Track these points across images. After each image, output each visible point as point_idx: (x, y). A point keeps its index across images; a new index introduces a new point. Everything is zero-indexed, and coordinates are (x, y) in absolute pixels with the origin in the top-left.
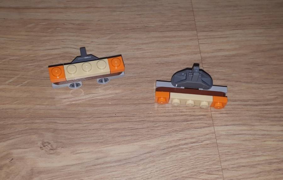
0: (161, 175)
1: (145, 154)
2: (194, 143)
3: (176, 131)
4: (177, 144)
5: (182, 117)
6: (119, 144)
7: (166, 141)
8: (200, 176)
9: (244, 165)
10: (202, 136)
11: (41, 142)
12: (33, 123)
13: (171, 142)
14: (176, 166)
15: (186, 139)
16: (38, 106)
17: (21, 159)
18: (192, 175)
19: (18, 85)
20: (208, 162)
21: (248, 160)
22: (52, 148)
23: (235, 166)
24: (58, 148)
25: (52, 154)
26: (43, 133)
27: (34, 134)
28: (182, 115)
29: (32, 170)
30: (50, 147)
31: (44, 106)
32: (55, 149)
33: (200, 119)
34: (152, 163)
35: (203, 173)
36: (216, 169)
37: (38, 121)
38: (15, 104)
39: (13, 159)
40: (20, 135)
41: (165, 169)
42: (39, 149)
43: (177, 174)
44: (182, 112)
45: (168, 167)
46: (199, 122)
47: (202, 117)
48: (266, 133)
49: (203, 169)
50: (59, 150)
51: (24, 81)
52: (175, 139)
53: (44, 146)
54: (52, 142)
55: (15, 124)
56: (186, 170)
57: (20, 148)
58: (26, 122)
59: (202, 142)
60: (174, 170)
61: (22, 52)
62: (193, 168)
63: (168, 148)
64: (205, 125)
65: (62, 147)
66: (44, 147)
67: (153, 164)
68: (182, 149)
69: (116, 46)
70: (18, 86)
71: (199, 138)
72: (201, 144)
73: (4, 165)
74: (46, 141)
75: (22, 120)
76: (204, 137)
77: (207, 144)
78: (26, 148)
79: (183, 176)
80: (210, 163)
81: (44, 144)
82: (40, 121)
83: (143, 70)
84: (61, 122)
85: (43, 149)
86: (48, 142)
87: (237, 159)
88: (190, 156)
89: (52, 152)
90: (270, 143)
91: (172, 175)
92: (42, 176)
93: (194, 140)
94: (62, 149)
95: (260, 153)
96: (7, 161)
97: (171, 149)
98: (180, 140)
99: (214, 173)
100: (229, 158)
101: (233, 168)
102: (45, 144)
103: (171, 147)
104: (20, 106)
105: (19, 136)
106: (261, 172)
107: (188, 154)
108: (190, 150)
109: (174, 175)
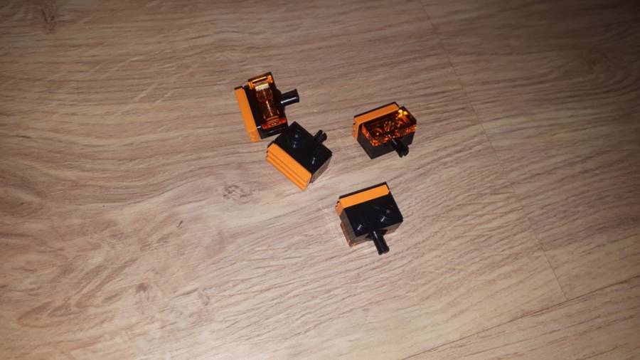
0: (427, 208)
1: (392, 179)
2: (460, 151)
3: (427, 138)
4: (436, 157)
5: (432, 116)
6: (348, 172)
7: (418, 155)
8: (483, 200)
9: (538, 172)
10: (468, 140)
11: (223, 187)
12: (200, 158)
13: (425, 156)
14: (443, 190)
15: (446, 147)
16: (201, 131)
17: (197, 219)
18: (470, 200)
19: (156, 100)
20: (488, 177)
21: (541, 165)
22: (243, 194)
23: (527, 176)
24: (253, 192)
25: (245, 203)
26: (221, 172)
27: (208, 176)
28: (430, 114)
29: (219, 234)
30: (240, 192)
31: (212, 129)
32: (249, 195)
33: (458, 115)
34: (407, 192)
35: (486, 194)
36: (503, 186)
37: (207, 154)
38: (160, 132)
39: (181, 222)
40: (184, 181)
41: (430, 198)
42: (222, 198)
43: (449, 203)
44: (428, 108)
45: (433, 195)
46: (459, 119)
47: (460, 112)
48: (552, 122)
49: (483, 189)
50: (256, 195)
51: (166, 94)
52: (430, 150)
53: (230, 193)
54: (240, 184)
55: (169, 164)
56: (461, 194)
57: (190, 202)
58: (187, 158)
59: (470, 149)
60: (443, 197)
61: (150, 48)
62: (470, 189)
63: (423, 166)
64: (467, 123)
65: (260, 190)
66: (230, 195)
67: (409, 193)
68: (445, 163)
69: (299, 22)
70: (157, 103)
71: (465, 143)
72: (470, 151)
73: (169, 234)
74: (230, 184)
75: (180, 155)
76: (472, 141)
77: (479, 151)
78: (200, 201)
79: (458, 204)
80: (492, 177)
81: (228, 190)
82: (211, 154)
83: (351, 53)
84: (246, 151)
85: (228, 198)
86: (234, 186)
87: (527, 166)
88: (460, 173)
89: (245, 199)
90: (563, 135)
91: (442, 205)
92: (240, 240)
93: (458, 148)
94: (261, 192)
95: (555, 153)
96: (174, 227)
97: (429, 167)
98: (438, 151)
99: (501, 191)
100: (515, 166)
101: (525, 179)
102: (230, 189)
103: (428, 164)
104: (172, 134)
105: (181, 183)
106: (563, 179)
107: (456, 170)
108: (457, 163)
109: (445, 204)
